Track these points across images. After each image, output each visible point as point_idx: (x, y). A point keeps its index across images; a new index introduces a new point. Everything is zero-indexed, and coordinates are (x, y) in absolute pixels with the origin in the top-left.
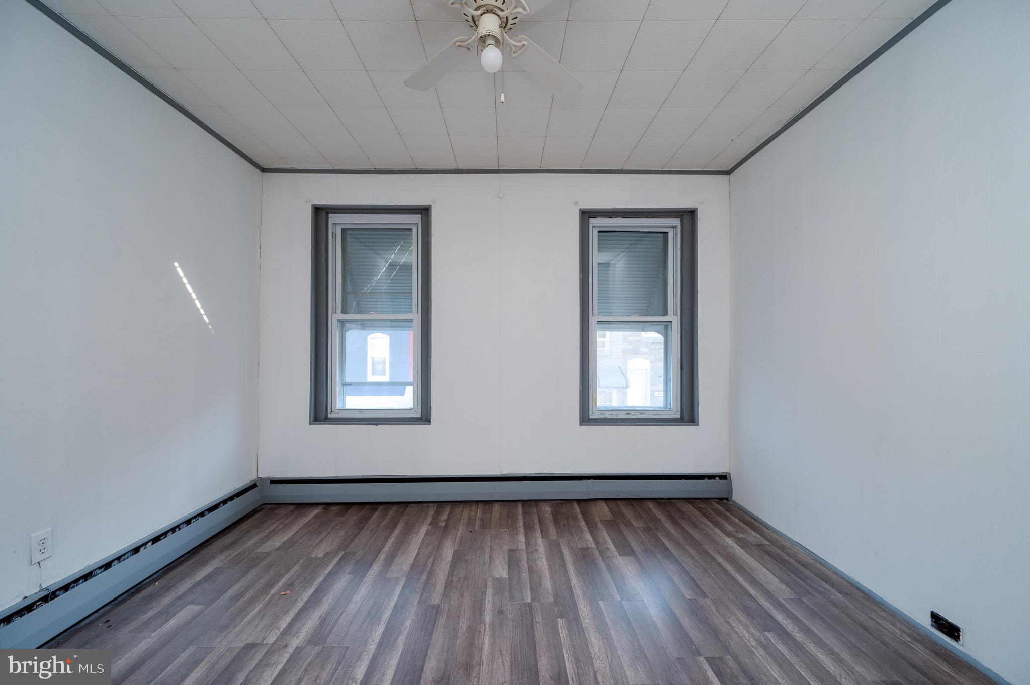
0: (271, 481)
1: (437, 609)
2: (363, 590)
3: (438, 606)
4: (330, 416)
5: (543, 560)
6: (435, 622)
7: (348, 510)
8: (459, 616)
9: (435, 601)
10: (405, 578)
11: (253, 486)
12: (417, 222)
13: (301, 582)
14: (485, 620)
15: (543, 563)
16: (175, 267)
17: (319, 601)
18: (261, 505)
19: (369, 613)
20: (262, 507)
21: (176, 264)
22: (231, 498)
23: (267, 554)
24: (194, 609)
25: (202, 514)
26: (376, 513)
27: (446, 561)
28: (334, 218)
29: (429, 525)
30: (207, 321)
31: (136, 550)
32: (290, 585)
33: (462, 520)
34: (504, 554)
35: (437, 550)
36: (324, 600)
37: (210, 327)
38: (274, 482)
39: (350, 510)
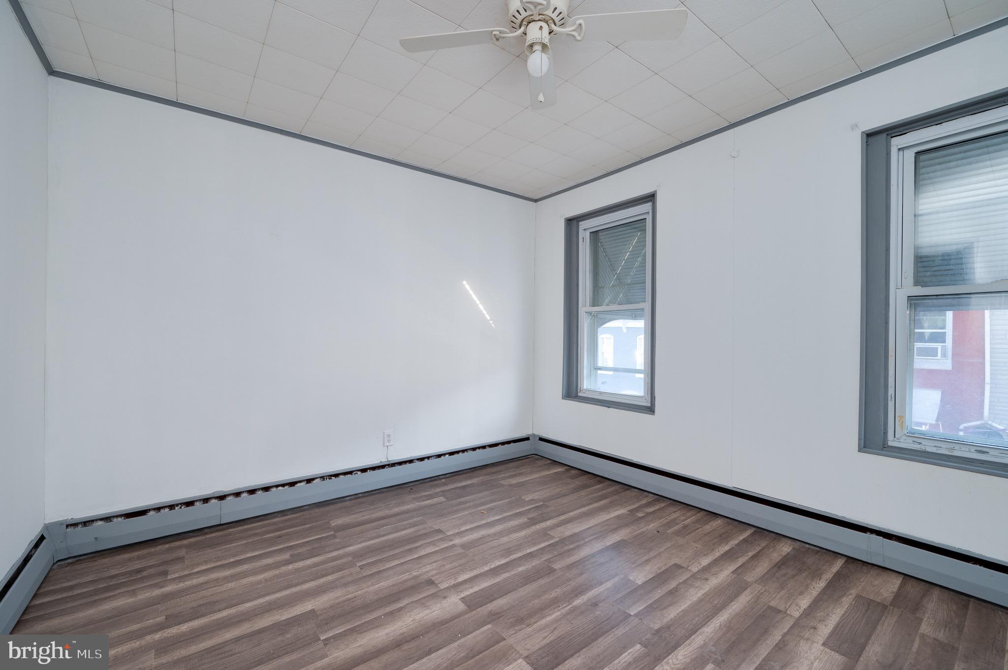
0: (540, 438)
1: (552, 571)
2: (524, 533)
3: (555, 570)
4: (580, 394)
5: (701, 591)
6: (538, 578)
7: (582, 476)
8: (559, 586)
9: (556, 566)
10: (559, 539)
11: (527, 439)
12: (648, 211)
13: (498, 510)
14: (573, 601)
15: (696, 593)
16: (464, 285)
17: (493, 526)
18: (532, 454)
19: (509, 548)
20: (532, 456)
21: (465, 282)
22: (508, 442)
23: (503, 486)
24: (442, 499)
25: (484, 447)
26: (601, 485)
27: (604, 544)
28: (583, 225)
29: (628, 511)
30: (488, 318)
31: (439, 456)
32: (492, 509)
33: (664, 519)
34: (666, 564)
35: (608, 532)
36: (497, 527)
37: (491, 322)
38: (541, 439)
39: (582, 477)
